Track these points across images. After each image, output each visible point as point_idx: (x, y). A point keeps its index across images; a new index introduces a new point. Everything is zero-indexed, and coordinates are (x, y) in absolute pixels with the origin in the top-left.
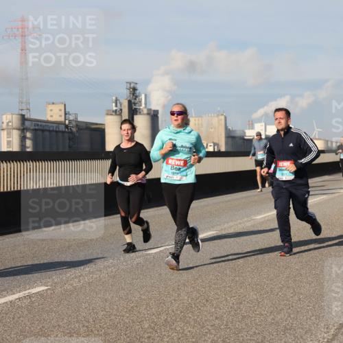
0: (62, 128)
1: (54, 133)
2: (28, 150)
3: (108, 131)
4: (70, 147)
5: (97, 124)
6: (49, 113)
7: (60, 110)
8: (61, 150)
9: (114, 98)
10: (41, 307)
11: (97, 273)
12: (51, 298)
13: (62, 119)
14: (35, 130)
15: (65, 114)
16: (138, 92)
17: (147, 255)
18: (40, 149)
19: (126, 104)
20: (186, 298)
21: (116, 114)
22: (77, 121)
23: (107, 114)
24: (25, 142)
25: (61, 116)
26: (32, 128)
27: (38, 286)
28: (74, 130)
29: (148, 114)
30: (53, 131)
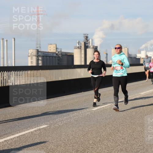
0: (55, 55)
1: (51, 57)
2: (40, 65)
3: (75, 56)
4: (58, 63)
5: (70, 53)
6: (49, 48)
7: (54, 47)
8: (54, 65)
9: (78, 41)
10: (45, 134)
11: (70, 119)
12: (49, 130)
13: (55, 51)
14: (43, 56)
15: (56, 49)
16: (88, 38)
17: (92, 111)
18: (45, 65)
19: (83, 44)
20: (109, 130)
21: (79, 48)
22: (61, 52)
23: (75, 49)
24: (39, 61)
25: (54, 50)
26: (42, 55)
27: (43, 125)
28: (60, 56)
29: (93, 48)
30: (51, 56)
